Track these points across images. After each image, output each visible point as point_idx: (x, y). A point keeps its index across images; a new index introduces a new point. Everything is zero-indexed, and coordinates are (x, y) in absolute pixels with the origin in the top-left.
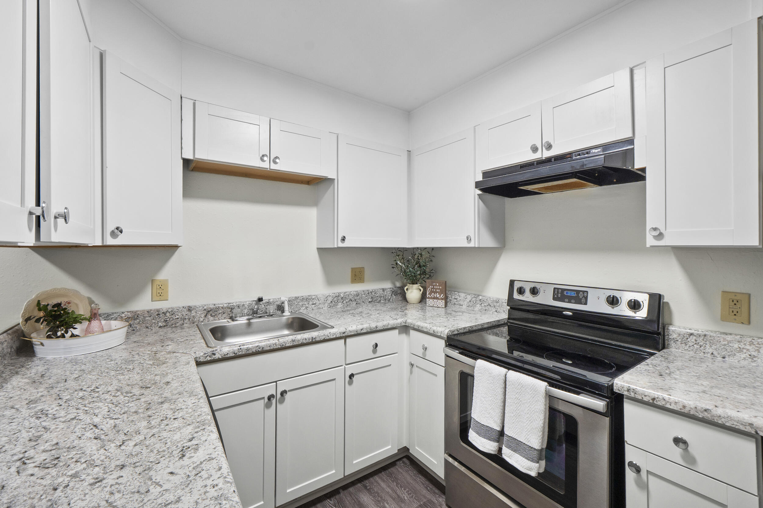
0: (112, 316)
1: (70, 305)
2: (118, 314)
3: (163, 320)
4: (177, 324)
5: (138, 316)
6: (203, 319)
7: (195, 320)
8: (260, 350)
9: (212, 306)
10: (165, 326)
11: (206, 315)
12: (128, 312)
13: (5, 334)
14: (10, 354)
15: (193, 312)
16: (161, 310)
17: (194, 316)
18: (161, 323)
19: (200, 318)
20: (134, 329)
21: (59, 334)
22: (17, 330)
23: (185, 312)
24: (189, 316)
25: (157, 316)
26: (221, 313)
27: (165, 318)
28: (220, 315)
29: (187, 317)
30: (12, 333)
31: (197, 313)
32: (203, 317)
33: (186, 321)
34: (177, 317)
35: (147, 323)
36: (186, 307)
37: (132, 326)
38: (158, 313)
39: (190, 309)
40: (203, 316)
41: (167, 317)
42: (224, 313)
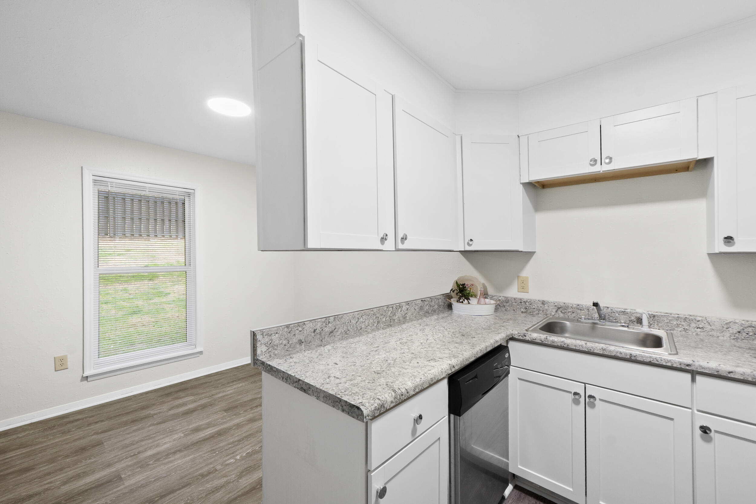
0: (494, 298)
1: (473, 286)
2: (498, 297)
3: (524, 307)
4: (534, 313)
5: (508, 301)
6: (554, 313)
7: (548, 313)
8: (565, 346)
9: (562, 305)
10: (525, 312)
11: (557, 311)
12: (503, 297)
13: (441, 296)
14: (443, 306)
15: (545, 306)
16: (523, 299)
17: (546, 309)
18: (522, 309)
19: (552, 312)
20: (507, 309)
21: (461, 301)
22: (449, 295)
23: (540, 305)
24: (542, 308)
25: (520, 303)
26: (571, 312)
27: (526, 306)
28: (570, 314)
29: (541, 309)
30: (446, 296)
31: (549, 307)
32: (554, 312)
33: (541, 312)
34: (534, 307)
35: (514, 307)
36: (541, 301)
37: (505, 307)
38: (521, 302)
39: (543, 303)
40: (554, 310)
41: (527, 306)
42: (573, 313)
